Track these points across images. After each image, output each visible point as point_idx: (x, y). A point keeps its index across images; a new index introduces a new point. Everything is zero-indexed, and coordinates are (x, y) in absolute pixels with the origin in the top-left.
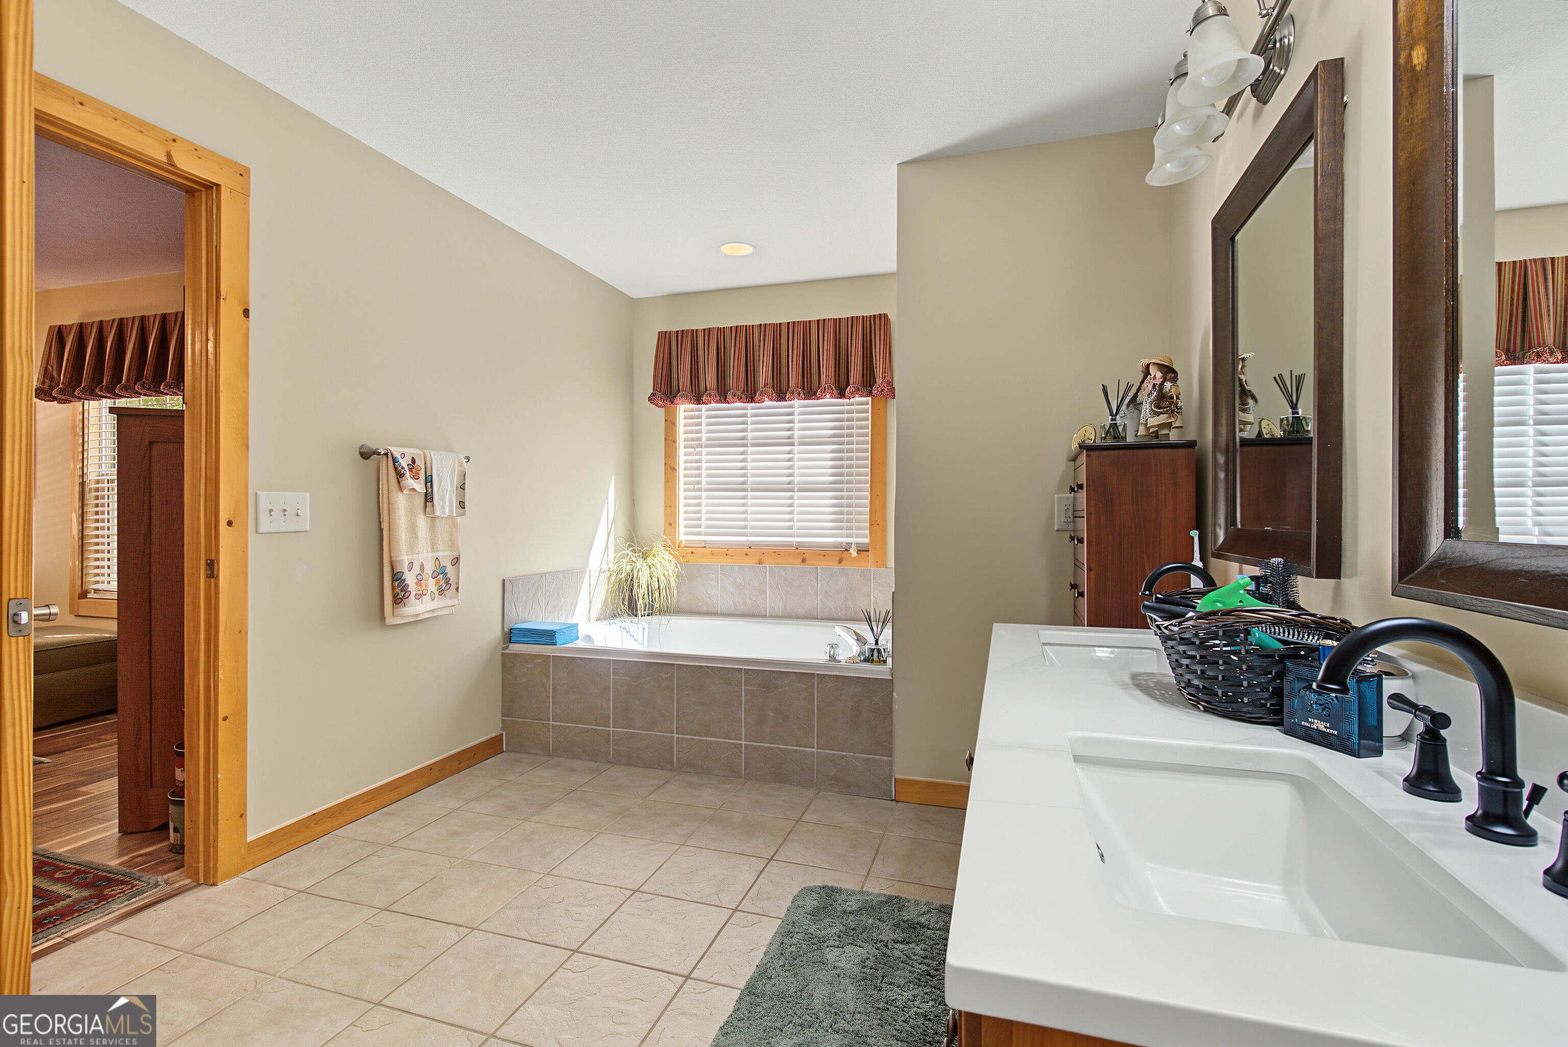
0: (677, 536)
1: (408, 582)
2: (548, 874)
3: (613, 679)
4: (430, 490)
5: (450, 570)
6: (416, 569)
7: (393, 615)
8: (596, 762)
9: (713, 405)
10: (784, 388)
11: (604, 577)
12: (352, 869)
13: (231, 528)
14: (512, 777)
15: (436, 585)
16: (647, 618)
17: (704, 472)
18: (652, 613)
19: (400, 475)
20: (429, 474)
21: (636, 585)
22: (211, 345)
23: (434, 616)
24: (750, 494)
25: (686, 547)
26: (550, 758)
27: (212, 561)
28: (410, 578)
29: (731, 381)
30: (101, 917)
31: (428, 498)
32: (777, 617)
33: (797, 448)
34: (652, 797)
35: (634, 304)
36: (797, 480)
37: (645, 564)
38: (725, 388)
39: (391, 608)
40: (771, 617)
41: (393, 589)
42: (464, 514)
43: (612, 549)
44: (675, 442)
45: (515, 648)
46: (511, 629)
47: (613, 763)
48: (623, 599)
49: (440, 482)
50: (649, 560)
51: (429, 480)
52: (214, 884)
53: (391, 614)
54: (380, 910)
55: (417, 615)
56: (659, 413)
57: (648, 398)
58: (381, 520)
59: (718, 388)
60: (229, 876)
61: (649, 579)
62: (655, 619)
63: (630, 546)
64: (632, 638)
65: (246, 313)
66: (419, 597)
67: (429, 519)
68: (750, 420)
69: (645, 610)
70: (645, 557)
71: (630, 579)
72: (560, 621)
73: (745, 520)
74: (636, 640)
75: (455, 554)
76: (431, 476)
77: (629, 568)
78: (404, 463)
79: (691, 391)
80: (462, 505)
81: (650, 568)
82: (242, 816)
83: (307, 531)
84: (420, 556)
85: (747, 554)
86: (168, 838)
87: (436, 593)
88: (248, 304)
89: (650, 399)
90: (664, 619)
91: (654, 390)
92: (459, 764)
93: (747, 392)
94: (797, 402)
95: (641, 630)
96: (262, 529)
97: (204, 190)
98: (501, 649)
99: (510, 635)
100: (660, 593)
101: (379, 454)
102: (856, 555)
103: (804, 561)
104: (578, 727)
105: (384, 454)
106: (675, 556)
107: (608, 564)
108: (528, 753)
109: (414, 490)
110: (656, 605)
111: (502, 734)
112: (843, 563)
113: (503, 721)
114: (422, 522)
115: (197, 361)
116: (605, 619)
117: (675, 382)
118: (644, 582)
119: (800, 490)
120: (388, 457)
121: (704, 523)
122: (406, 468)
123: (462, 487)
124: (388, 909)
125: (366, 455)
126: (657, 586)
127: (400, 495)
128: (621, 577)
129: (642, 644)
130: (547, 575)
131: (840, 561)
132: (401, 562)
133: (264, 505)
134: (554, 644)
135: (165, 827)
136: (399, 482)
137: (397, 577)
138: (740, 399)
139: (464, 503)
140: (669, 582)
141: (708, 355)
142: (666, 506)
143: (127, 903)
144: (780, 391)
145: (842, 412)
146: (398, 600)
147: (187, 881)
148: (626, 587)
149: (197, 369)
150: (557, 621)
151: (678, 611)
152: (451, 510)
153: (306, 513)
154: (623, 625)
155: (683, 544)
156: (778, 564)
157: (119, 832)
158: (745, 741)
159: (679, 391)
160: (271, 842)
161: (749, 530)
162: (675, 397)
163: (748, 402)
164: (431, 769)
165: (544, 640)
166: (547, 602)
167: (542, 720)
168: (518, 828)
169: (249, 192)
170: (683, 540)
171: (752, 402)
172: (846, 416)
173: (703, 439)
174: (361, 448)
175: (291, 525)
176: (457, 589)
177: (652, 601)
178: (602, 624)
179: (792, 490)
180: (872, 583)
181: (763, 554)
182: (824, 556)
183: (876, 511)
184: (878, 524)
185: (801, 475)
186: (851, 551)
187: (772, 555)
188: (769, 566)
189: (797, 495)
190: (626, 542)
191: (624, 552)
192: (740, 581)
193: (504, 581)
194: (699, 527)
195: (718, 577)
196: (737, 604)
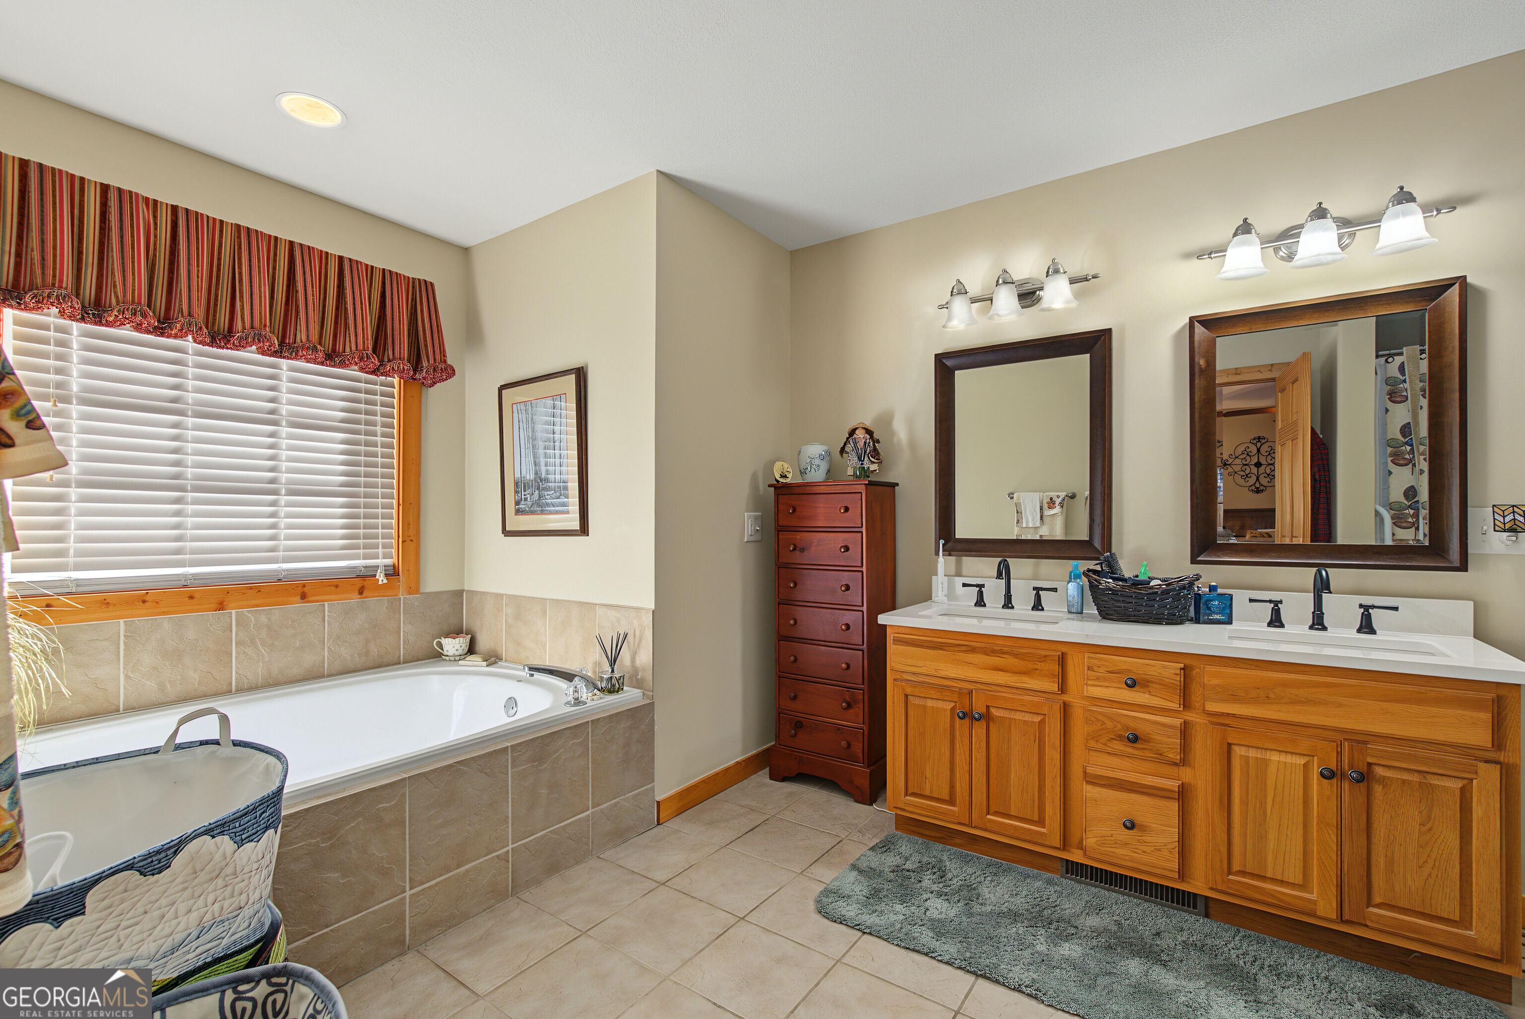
17: (76, 451)
29: (185, 301)
32: (252, 689)
33: (284, 430)
36: (284, 477)
40: (240, 690)
59: (149, 303)
73: (177, 538)
79: (74, 291)
85: (188, 597)
102: (385, 581)
103: (302, 596)
112: (365, 593)
119: (291, 493)
121: (74, 546)
131: (361, 592)
145: (357, 391)
156: (253, 607)
161: (188, 557)
173: (74, 388)
179: (275, 492)
180: (402, 614)
181: (228, 593)
182: (337, 586)
183: (409, 524)
184: (411, 540)
185: (290, 471)
186: (377, 577)
187: (245, 594)
188: (236, 612)
189: (284, 499)
192: (174, 644)
194: (61, 553)
195: (118, 645)
196: (168, 684)
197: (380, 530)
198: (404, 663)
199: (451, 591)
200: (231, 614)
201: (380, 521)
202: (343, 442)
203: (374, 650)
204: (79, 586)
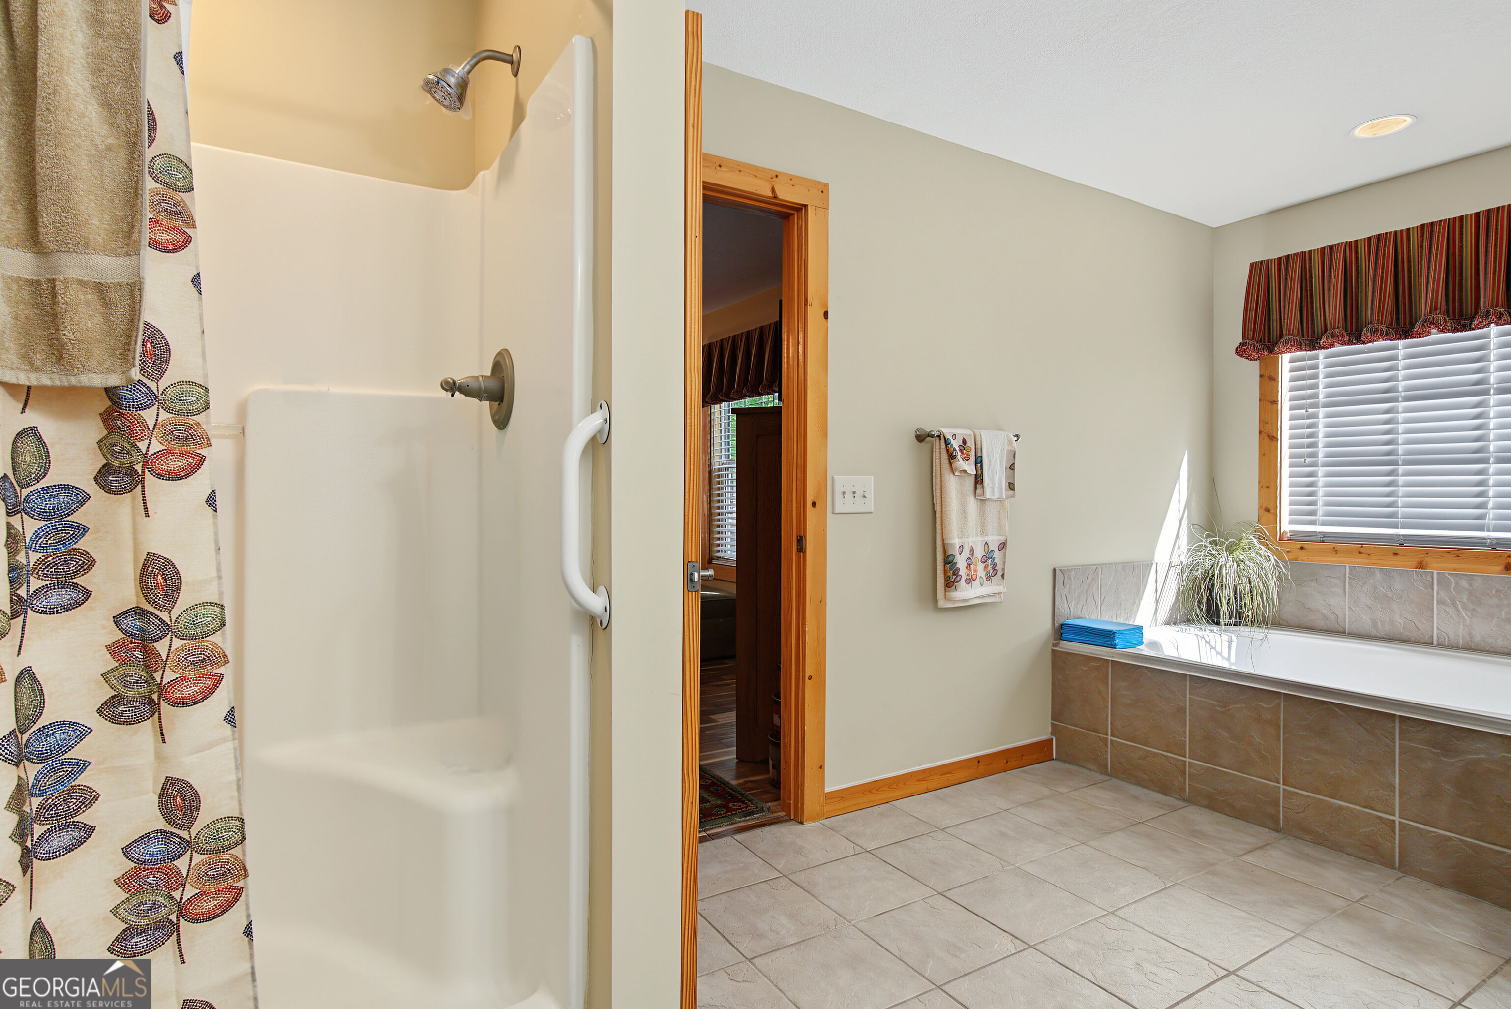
0: (1278, 526)
1: (959, 565)
2: (1112, 913)
3: (1190, 698)
4: (980, 472)
5: (997, 555)
6: (966, 554)
7: (945, 598)
8: (1166, 795)
9: (1339, 348)
10: (1469, 311)
11: (1174, 573)
12: (908, 843)
13: (814, 509)
14: (1064, 790)
15: (984, 570)
16: (1232, 628)
17: (1321, 441)
18: (1241, 622)
19: (952, 457)
20: (979, 454)
21: (1217, 585)
22: (801, 347)
23: (985, 603)
24: (1401, 469)
25: (1291, 540)
26: (1108, 778)
27: (801, 537)
28: (961, 563)
29: (1368, 311)
30: (728, 825)
31: (979, 480)
32: (1454, 646)
33: (1493, 398)
34: (1248, 858)
35: (1216, 234)
36: (1493, 445)
37: (1231, 559)
38: (1357, 322)
39: (943, 591)
40: (1442, 644)
41: (945, 572)
42: (1013, 496)
43: (1185, 538)
44: (1275, 402)
45: (1069, 647)
46: (1062, 625)
47: (1190, 801)
48: (1200, 602)
49: (990, 462)
50: (1237, 554)
51: (979, 461)
52: (802, 823)
53: (944, 597)
54: (936, 893)
55: (967, 600)
56: (1251, 368)
57: (1234, 350)
58: (934, 502)
59: (1346, 324)
60: (814, 819)
61: (1237, 579)
62: (1246, 631)
63: (1208, 536)
64: (1213, 650)
65: (826, 315)
66: (969, 581)
67: (979, 502)
68: (1402, 363)
69: (1230, 618)
70: (1230, 550)
71: (1209, 578)
72: (1118, 621)
73: (1392, 505)
74: (1220, 654)
75: (1002, 539)
76: (981, 456)
77: (1207, 564)
78: (955, 444)
79: (1301, 333)
80: (1011, 486)
81: (1238, 565)
82: (821, 767)
83: (872, 513)
84: (970, 540)
85: (1396, 553)
86: (768, 772)
87: (985, 578)
88: (828, 309)
89: (1238, 351)
90: (1259, 633)
91: (1244, 337)
92: (1007, 762)
93: (1398, 323)
94: (1493, 329)
95: (1226, 644)
96: (837, 511)
97: (796, 213)
98: (1051, 646)
99: (1062, 631)
100: (1252, 599)
101: (932, 436)
103: (1506, 566)
104: (1142, 749)
105: (937, 436)
106: (1276, 553)
107: (1179, 556)
108: (1082, 767)
109: (965, 471)
110: (1248, 613)
111: (1052, 739)
113: (1052, 724)
114: (972, 504)
115: (791, 362)
116: (1175, 624)
117: (1275, 325)
118: (1229, 581)
119: (1498, 461)
120: (940, 439)
121: (1321, 508)
122: (957, 449)
123: (1012, 467)
124: (944, 894)
125: (921, 437)
126: (1248, 589)
127: (952, 476)
128: (1197, 574)
129: (1228, 659)
130: (1103, 567)
132: (952, 545)
133: (838, 489)
134: (1114, 646)
135: (766, 762)
136: (951, 464)
137: (949, 561)
138: (1386, 336)
139: (1014, 484)
140: (1266, 585)
141: (1329, 282)
142: (1261, 487)
143: (743, 818)
144: (1462, 316)
146: (949, 584)
147: (783, 814)
148: (1203, 587)
149: (791, 370)
150: (1114, 620)
151: (1279, 623)
152: (1001, 492)
153: (871, 496)
154: (1201, 633)
155: (1288, 535)
156: (1455, 569)
157: (737, 758)
158: (1400, 817)
159: (1281, 336)
160: (843, 798)
161: (1401, 520)
162: (1277, 344)
163: (1400, 339)
164: (979, 762)
165: (1101, 640)
166: (1102, 599)
167: (1098, 733)
168: (1074, 848)
169: (828, 205)
170: (1287, 530)
171: (1405, 338)
173: (1321, 396)
174: (917, 431)
175: (859, 506)
176: (1003, 576)
177: (1241, 608)
178: (1172, 630)
179: (1483, 461)
181: (1427, 554)
185: (1501, 438)
187: (1443, 556)
188: (1437, 572)
189: (1493, 468)
190: (1204, 531)
191: (1201, 543)
192: (1384, 591)
193: (1054, 570)
194: (1313, 513)
195: (1345, 583)
196: (1379, 622)
200: (1433, 574)
204: (1324, 536)
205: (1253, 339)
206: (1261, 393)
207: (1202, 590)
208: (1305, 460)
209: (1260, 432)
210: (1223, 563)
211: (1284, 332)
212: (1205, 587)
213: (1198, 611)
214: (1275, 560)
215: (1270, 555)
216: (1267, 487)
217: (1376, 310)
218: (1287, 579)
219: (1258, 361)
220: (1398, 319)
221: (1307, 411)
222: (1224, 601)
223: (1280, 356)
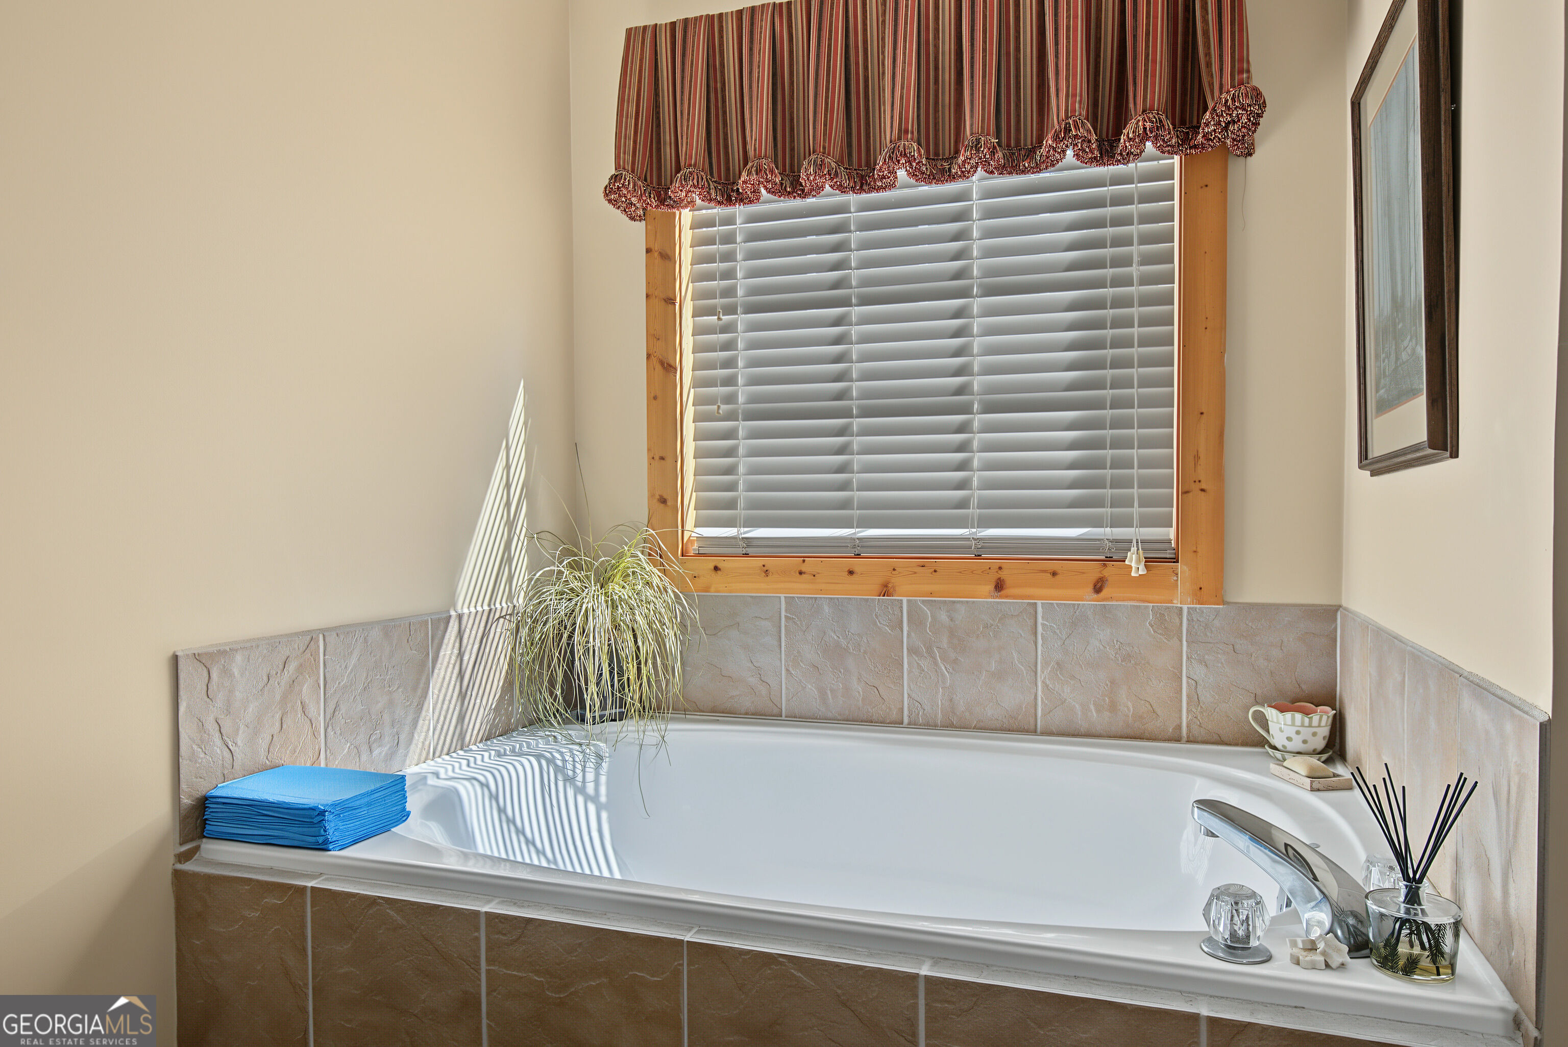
0: (680, 530)
9: (765, 204)
10: (947, 146)
11: (501, 630)
16: (609, 726)
17: (742, 373)
18: (621, 714)
21: (579, 651)
24: (857, 423)
25: (699, 555)
29: (811, 134)
32: (930, 726)
33: (977, 304)
36: (977, 382)
37: (602, 598)
38: (792, 150)
40: (914, 724)
43: (521, 561)
44: (671, 300)
45: (217, 856)
46: (203, 802)
48: (552, 682)
50: (614, 587)
56: (632, 233)
57: (603, 189)
59: (776, 151)
61: (613, 633)
62: (630, 728)
63: (567, 553)
68: (855, 237)
69: (601, 710)
70: (602, 579)
71: (565, 636)
73: (844, 486)
77: (563, 608)
79: (707, 166)
81: (614, 607)
85: (851, 573)
89: (608, 192)
91: (617, 169)
93: (851, 163)
94: (978, 181)
98: (172, 859)
99: (200, 817)
100: (639, 667)
102: (1142, 571)
103: (999, 586)
106: (678, 581)
107: (510, 598)
110: (632, 697)
112: (1105, 592)
116: (504, 734)
117: (668, 152)
118: (598, 642)
119: (989, 408)
121: (742, 494)
126: (631, 650)
128: (543, 629)
130: (331, 635)
131: (1098, 587)
134: (323, 847)
140: (660, 639)
141: (751, 72)
142: (652, 458)
144: (937, 154)
145: (1098, 203)
148: (555, 655)
155: (695, 547)
156: (931, 594)
161: (856, 513)
162: (671, 189)
163: (854, 190)
166: (331, 706)
170: (694, 538)
171: (861, 190)
172: (1109, 211)
173: (740, 292)
177: (622, 687)
179: (965, 409)
180: (1185, 643)
181: (894, 570)
182: (1054, 574)
183: (1197, 457)
184: (1203, 490)
185: (989, 370)
186: (1127, 562)
187: (915, 573)
188: (908, 600)
189: (978, 420)
190: (560, 543)
191: (552, 568)
192: (835, 637)
193: (175, 659)
194: (731, 505)
195: (780, 627)
196: (829, 692)
197: (1135, 472)
198: (1189, 741)
199: (1302, 605)
200: (902, 603)
201: (1134, 452)
202: (1073, 306)
203: (1128, 706)
204: (748, 546)
205: (633, 171)
206: (648, 283)
207: (555, 659)
208: (719, 407)
209: (649, 356)
210: (590, 605)
211: (682, 164)
212: (560, 654)
213: (550, 700)
214: (674, 592)
215: (667, 585)
216: (662, 458)
217: (820, 127)
218: (694, 625)
219: (644, 223)
220: (850, 155)
221: (719, 319)
222: (593, 679)
223: (677, 213)
